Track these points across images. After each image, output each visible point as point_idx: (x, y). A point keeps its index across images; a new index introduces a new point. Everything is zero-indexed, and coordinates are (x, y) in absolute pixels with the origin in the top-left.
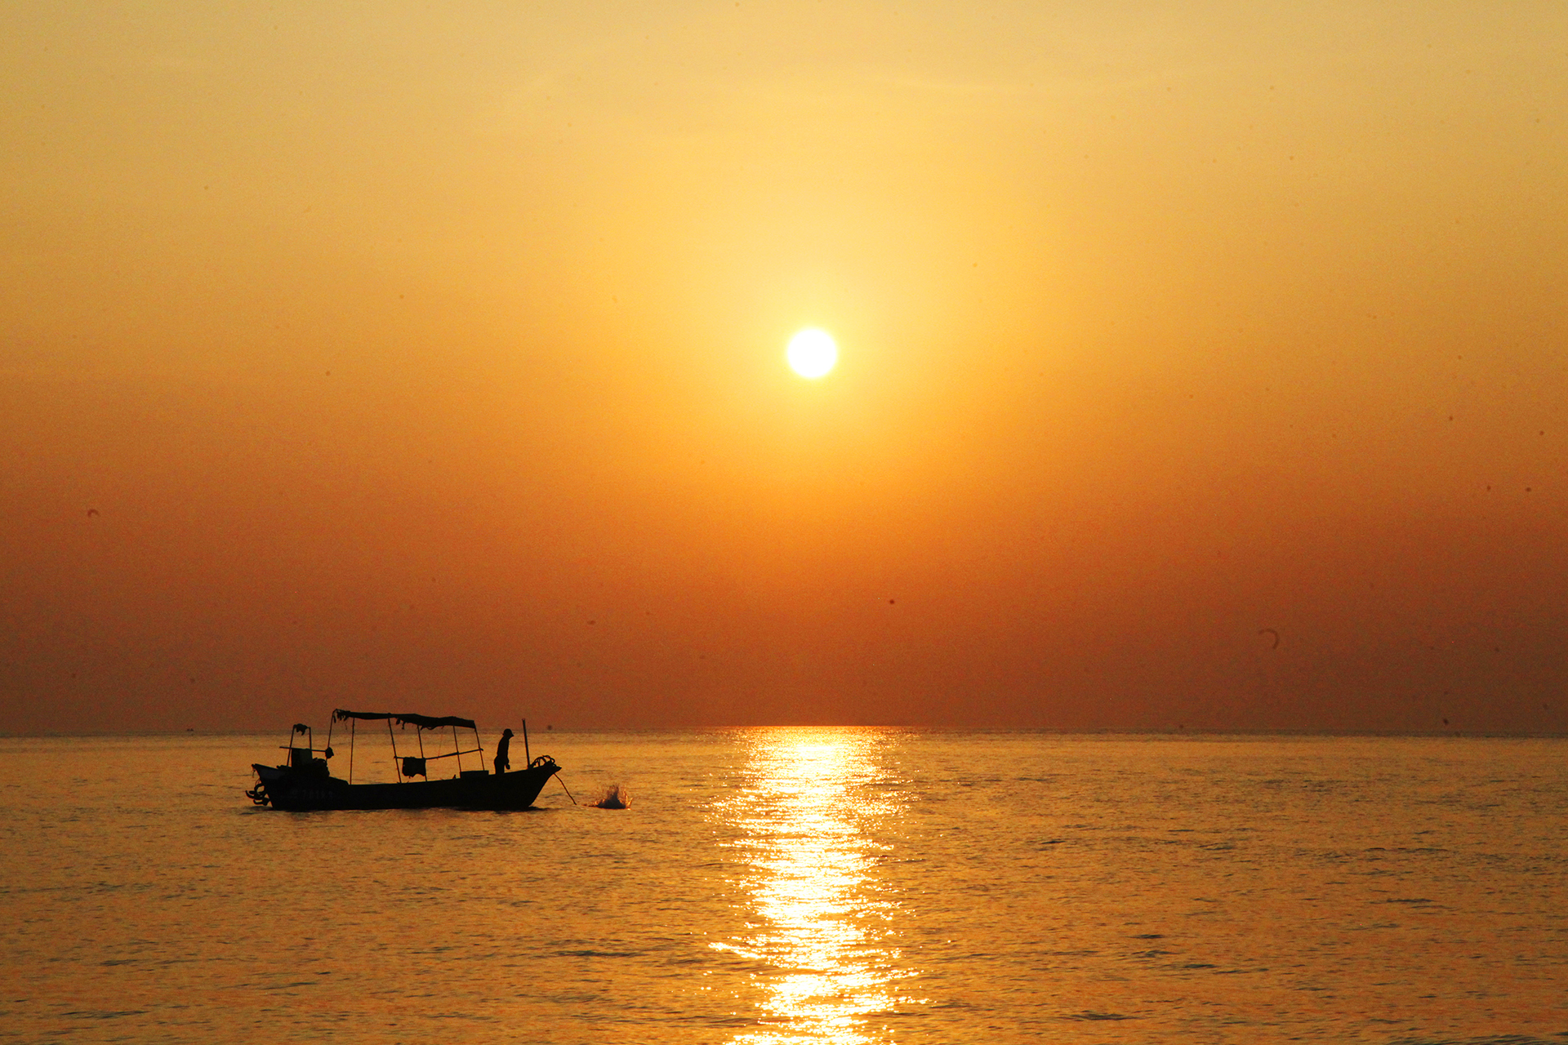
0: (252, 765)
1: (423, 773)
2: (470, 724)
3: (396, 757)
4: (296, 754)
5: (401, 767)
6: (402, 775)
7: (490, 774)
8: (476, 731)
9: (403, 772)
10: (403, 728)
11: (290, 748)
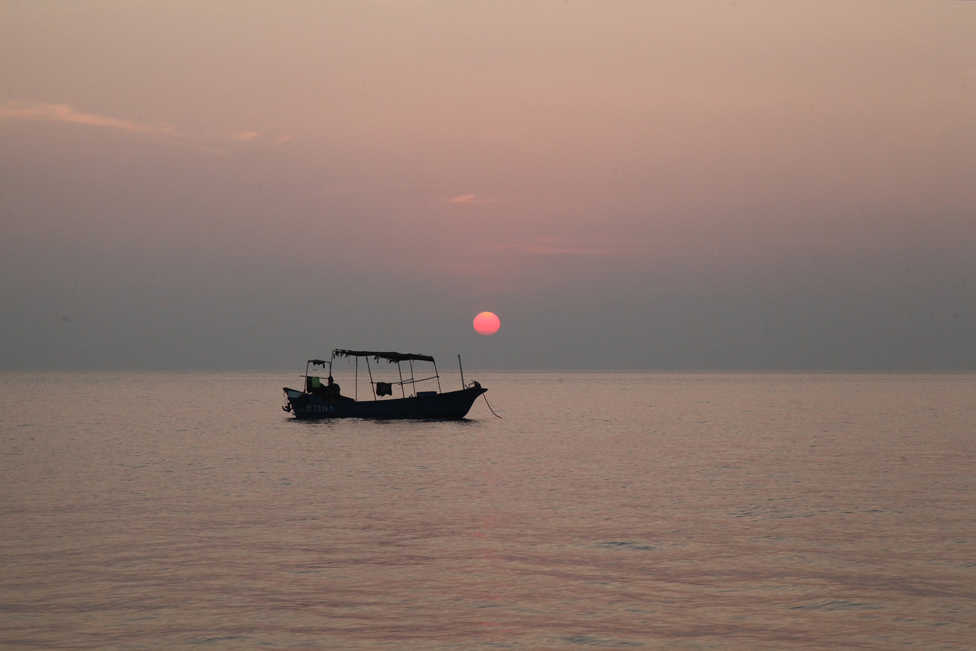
0: (283, 388)
1: (390, 394)
2: (430, 359)
3: (372, 382)
4: (309, 380)
5: (375, 390)
6: (376, 395)
7: (437, 393)
8: (434, 363)
9: (377, 393)
10: (378, 362)
11: (306, 376)
